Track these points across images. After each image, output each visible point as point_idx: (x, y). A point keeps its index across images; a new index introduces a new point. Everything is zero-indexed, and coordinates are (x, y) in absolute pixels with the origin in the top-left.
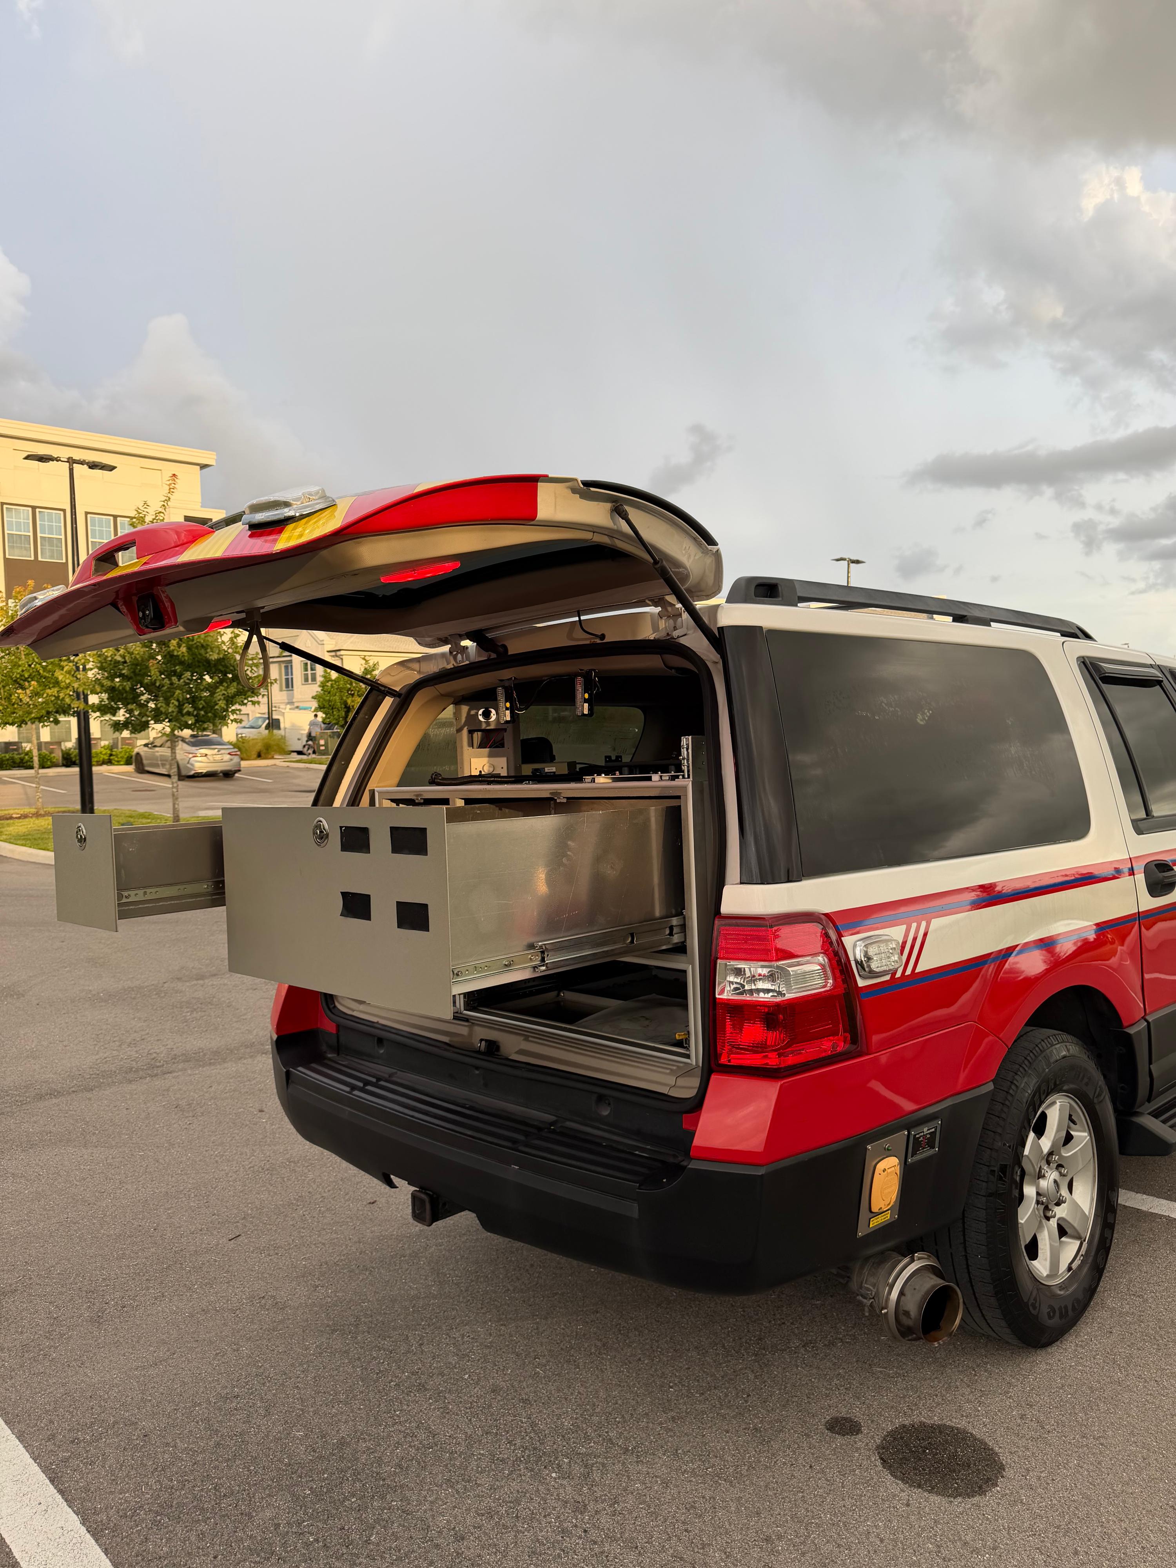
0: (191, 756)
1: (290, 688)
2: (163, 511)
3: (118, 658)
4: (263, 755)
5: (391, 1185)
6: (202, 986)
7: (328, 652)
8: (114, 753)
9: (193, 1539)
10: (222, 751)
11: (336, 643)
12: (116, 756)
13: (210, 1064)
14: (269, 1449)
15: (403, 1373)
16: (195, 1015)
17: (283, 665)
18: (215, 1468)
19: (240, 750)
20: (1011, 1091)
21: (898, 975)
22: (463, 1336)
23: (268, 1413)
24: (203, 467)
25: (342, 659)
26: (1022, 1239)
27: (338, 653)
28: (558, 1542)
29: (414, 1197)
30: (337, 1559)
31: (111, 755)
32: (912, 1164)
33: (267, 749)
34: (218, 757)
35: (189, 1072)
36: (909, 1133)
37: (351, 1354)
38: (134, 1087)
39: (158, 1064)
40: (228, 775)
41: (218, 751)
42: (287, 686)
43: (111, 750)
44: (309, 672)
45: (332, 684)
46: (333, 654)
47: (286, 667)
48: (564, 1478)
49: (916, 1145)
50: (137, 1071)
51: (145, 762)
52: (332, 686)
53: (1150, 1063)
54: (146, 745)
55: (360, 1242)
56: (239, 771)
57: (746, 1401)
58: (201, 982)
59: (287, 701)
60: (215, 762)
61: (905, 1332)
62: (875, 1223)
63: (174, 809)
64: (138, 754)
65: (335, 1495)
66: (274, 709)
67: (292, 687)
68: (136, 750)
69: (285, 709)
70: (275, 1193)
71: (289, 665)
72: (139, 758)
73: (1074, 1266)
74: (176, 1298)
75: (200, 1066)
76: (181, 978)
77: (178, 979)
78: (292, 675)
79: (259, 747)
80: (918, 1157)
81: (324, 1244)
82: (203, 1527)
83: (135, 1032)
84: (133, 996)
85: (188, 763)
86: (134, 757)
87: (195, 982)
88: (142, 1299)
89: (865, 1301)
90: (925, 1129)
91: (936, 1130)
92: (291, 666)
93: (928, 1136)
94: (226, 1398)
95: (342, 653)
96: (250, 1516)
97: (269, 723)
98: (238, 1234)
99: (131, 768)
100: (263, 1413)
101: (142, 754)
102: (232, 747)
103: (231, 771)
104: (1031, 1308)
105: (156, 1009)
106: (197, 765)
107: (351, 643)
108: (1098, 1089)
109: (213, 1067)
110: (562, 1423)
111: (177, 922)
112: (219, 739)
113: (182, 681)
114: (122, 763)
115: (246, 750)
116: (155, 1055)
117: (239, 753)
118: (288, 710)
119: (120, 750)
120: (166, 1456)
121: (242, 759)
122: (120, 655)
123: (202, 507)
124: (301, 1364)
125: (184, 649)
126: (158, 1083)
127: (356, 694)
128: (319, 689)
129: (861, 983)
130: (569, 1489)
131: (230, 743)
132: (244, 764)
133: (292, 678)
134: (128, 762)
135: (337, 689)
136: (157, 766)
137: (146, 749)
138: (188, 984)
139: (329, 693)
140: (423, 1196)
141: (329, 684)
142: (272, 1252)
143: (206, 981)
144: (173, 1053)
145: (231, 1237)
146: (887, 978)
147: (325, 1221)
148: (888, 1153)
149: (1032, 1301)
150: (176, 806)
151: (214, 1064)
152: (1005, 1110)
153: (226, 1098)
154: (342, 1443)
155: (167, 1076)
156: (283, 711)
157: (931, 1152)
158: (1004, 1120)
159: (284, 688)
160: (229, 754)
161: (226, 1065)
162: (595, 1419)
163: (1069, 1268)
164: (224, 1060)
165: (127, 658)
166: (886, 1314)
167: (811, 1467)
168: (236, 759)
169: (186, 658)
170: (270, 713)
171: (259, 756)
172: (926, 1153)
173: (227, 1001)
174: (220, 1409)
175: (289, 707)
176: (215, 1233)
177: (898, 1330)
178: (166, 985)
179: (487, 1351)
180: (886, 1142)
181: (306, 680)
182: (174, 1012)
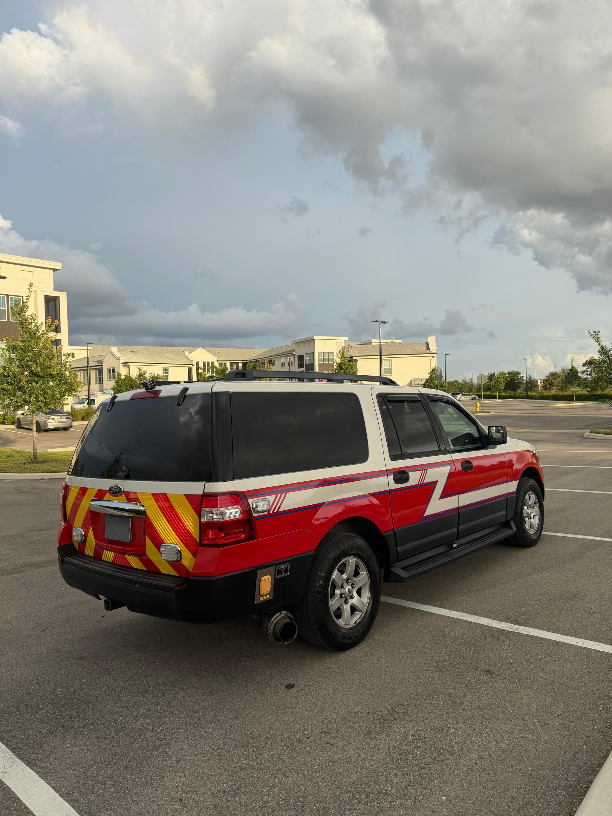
0: (46, 419)
1: (102, 383)
2: (28, 301)
3: (5, 374)
4: (85, 418)
5: (99, 599)
6: (42, 534)
7: (122, 363)
8: (6, 418)
9: (15, 719)
10: (63, 417)
11: (126, 359)
12: (7, 420)
13: (42, 567)
14: (47, 694)
15: (103, 670)
16: (37, 547)
17: (98, 371)
18: (26, 700)
19: (72, 416)
20: (326, 555)
21: (271, 512)
22: (129, 658)
23: (48, 684)
24: (55, 270)
25: (129, 367)
26: (331, 609)
27: (127, 364)
28: (146, 713)
29: (105, 601)
30: (67, 722)
31: (4, 419)
32: (277, 579)
33: (87, 415)
34: (60, 420)
35: (32, 571)
36: (275, 567)
37: (84, 665)
38: (6, 577)
39: (18, 568)
40: (65, 429)
41: (61, 417)
42: (100, 381)
43: (4, 417)
44: (112, 374)
45: (121, 382)
46: (124, 364)
47: (99, 372)
48: (154, 697)
49: (279, 572)
50: (8, 571)
51: (22, 423)
52: (122, 383)
53: (396, 547)
54: (23, 414)
55: (95, 630)
56: (72, 427)
57: (229, 672)
58: (42, 532)
59: (99, 389)
60: (59, 422)
61: (277, 640)
62: (262, 599)
63: (34, 448)
64: (18, 418)
65: (69, 705)
66: (91, 394)
67: (103, 382)
68: (18, 417)
69: (98, 394)
70: (63, 615)
71: (101, 370)
72: (19, 421)
73: (357, 622)
74: (16, 651)
75: (37, 568)
76: (32, 531)
77: (31, 531)
78: (102, 375)
79: (83, 414)
80: (279, 576)
81: (80, 631)
82: (20, 716)
83: (8, 555)
84: (8, 539)
85: (45, 423)
86: (16, 420)
87: (39, 532)
88: (3, 652)
89: (265, 630)
90: (283, 566)
91: (288, 567)
92: (102, 371)
93: (284, 569)
94: (33, 681)
95: (129, 364)
96: (37, 712)
97: (88, 402)
98: (45, 629)
99: (14, 426)
100: (46, 684)
101: (20, 418)
102: (68, 415)
103: (67, 427)
104: (333, 635)
105: (19, 545)
106: (49, 424)
107: (135, 359)
108: (369, 555)
109: (43, 568)
110: (159, 682)
111: (33, 505)
112: (61, 411)
113: (38, 385)
114: (10, 423)
115: (76, 416)
116: (17, 564)
117: (71, 418)
118: (99, 394)
119: (9, 417)
120: (8, 698)
121: (73, 421)
122: (7, 373)
123: (54, 291)
124: (64, 669)
125: (39, 369)
126: (17, 575)
127: (134, 387)
128: (115, 384)
129: (254, 515)
130: (155, 699)
131: (67, 413)
132: (74, 423)
133: (103, 377)
134: (13, 423)
135: (124, 384)
136: (28, 425)
137: (22, 416)
138: (35, 533)
139: (120, 386)
140: (108, 600)
141: (120, 382)
142: (58, 635)
143: (44, 532)
144: (25, 563)
145: (42, 630)
146: (266, 513)
147: (83, 623)
148: (266, 574)
149: (334, 632)
150: (35, 447)
151: (43, 567)
152: (323, 561)
153: (48, 581)
154: (75, 691)
155: (22, 573)
156: (97, 395)
157: (286, 575)
158: (322, 565)
159: (98, 383)
160: (66, 418)
161: (49, 567)
162: (171, 680)
163: (356, 622)
164: (49, 565)
165: (10, 374)
166: (270, 633)
167: (243, 689)
168: (70, 421)
169: (40, 374)
170: (89, 395)
171: (83, 419)
172: (284, 575)
173: (53, 541)
174: (30, 684)
175: (100, 393)
176: (35, 629)
177: (274, 638)
178: (24, 534)
179: (137, 662)
180: (266, 570)
181: (110, 378)
182: (27, 546)
